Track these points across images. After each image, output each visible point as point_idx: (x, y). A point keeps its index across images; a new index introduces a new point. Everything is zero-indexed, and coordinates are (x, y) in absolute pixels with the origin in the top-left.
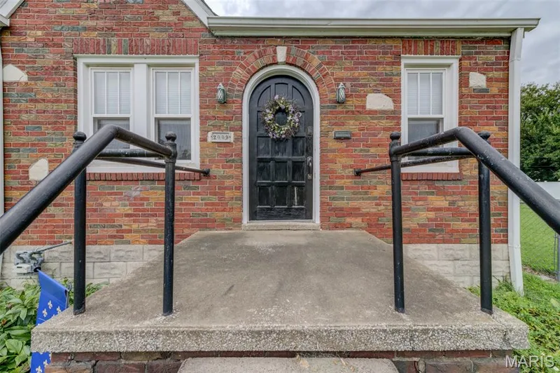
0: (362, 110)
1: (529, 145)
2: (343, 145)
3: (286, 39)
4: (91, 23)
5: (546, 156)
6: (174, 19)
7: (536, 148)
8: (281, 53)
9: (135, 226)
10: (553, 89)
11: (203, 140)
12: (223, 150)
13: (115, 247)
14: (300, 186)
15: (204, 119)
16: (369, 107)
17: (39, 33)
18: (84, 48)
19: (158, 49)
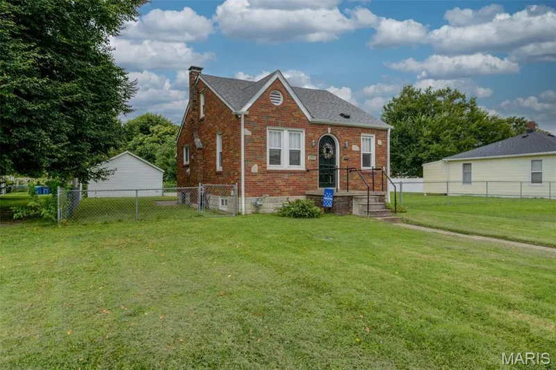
0: (351, 150)
1: (409, 144)
2: (346, 162)
3: (331, 126)
4: (273, 115)
5: (419, 155)
6: (298, 116)
7: (414, 147)
8: (329, 130)
9: (286, 189)
10: (425, 93)
11: (306, 159)
12: (313, 163)
13: (279, 197)
14: (332, 175)
15: (306, 152)
16: (353, 149)
17: (256, 117)
18: (270, 124)
19: (294, 126)
